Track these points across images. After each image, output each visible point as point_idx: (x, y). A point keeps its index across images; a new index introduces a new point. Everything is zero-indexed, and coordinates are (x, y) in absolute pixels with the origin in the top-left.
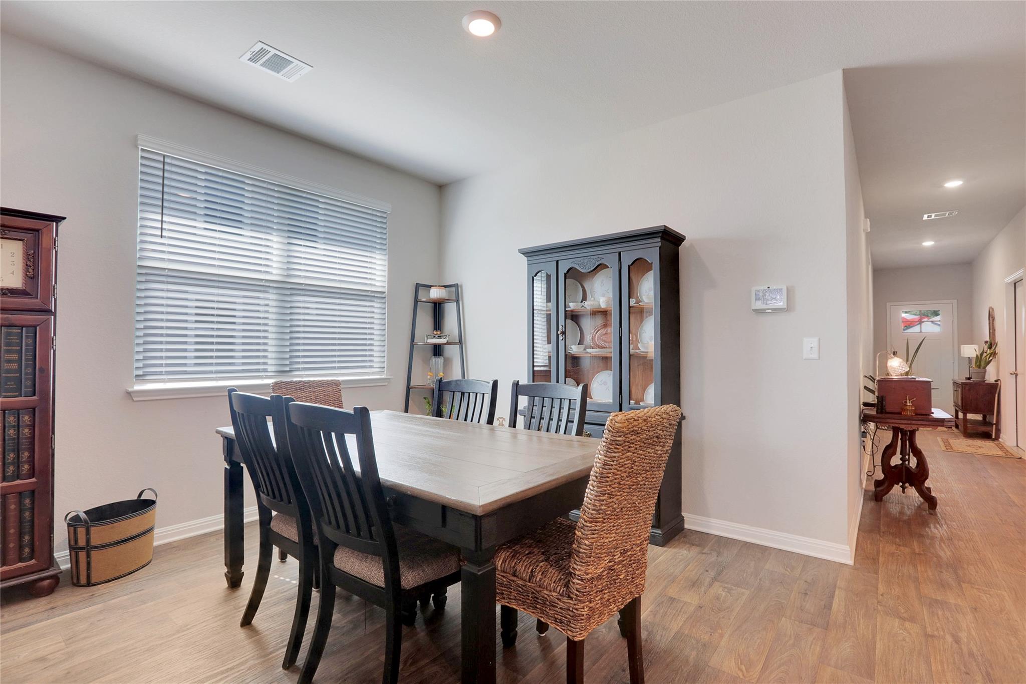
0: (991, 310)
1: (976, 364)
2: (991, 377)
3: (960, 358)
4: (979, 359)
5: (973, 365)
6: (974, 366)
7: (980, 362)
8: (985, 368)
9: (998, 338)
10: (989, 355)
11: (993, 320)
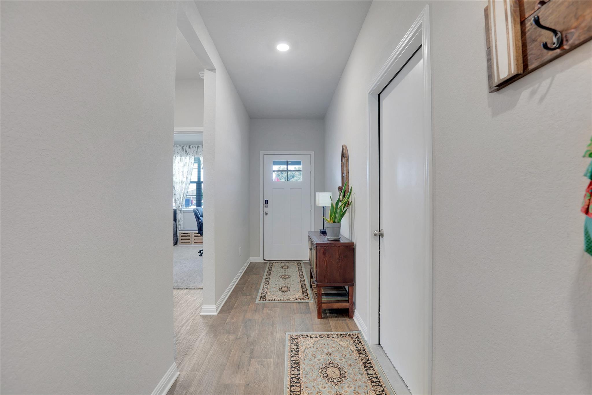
0: (344, 148)
1: (331, 216)
2: (345, 234)
3: (316, 207)
4: (334, 209)
5: (328, 218)
6: (329, 220)
7: (335, 214)
8: (339, 222)
9: (353, 182)
10: (344, 205)
11: (347, 160)
